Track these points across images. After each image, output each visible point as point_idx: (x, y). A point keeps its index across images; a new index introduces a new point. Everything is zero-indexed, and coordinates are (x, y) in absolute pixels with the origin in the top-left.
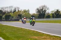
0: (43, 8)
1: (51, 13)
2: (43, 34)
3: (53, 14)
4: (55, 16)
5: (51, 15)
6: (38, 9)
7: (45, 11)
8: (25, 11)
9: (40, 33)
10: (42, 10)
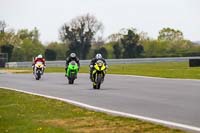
0: (83, 25)
1: (108, 41)
2: (85, 110)
3: (115, 46)
4: (123, 50)
5: (110, 49)
6: (67, 28)
7: (90, 34)
8: (24, 35)
9: (74, 107)
10: (80, 30)
